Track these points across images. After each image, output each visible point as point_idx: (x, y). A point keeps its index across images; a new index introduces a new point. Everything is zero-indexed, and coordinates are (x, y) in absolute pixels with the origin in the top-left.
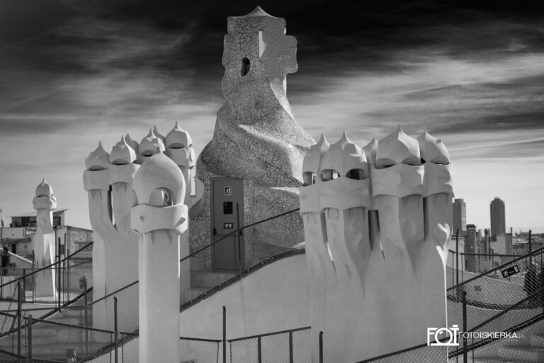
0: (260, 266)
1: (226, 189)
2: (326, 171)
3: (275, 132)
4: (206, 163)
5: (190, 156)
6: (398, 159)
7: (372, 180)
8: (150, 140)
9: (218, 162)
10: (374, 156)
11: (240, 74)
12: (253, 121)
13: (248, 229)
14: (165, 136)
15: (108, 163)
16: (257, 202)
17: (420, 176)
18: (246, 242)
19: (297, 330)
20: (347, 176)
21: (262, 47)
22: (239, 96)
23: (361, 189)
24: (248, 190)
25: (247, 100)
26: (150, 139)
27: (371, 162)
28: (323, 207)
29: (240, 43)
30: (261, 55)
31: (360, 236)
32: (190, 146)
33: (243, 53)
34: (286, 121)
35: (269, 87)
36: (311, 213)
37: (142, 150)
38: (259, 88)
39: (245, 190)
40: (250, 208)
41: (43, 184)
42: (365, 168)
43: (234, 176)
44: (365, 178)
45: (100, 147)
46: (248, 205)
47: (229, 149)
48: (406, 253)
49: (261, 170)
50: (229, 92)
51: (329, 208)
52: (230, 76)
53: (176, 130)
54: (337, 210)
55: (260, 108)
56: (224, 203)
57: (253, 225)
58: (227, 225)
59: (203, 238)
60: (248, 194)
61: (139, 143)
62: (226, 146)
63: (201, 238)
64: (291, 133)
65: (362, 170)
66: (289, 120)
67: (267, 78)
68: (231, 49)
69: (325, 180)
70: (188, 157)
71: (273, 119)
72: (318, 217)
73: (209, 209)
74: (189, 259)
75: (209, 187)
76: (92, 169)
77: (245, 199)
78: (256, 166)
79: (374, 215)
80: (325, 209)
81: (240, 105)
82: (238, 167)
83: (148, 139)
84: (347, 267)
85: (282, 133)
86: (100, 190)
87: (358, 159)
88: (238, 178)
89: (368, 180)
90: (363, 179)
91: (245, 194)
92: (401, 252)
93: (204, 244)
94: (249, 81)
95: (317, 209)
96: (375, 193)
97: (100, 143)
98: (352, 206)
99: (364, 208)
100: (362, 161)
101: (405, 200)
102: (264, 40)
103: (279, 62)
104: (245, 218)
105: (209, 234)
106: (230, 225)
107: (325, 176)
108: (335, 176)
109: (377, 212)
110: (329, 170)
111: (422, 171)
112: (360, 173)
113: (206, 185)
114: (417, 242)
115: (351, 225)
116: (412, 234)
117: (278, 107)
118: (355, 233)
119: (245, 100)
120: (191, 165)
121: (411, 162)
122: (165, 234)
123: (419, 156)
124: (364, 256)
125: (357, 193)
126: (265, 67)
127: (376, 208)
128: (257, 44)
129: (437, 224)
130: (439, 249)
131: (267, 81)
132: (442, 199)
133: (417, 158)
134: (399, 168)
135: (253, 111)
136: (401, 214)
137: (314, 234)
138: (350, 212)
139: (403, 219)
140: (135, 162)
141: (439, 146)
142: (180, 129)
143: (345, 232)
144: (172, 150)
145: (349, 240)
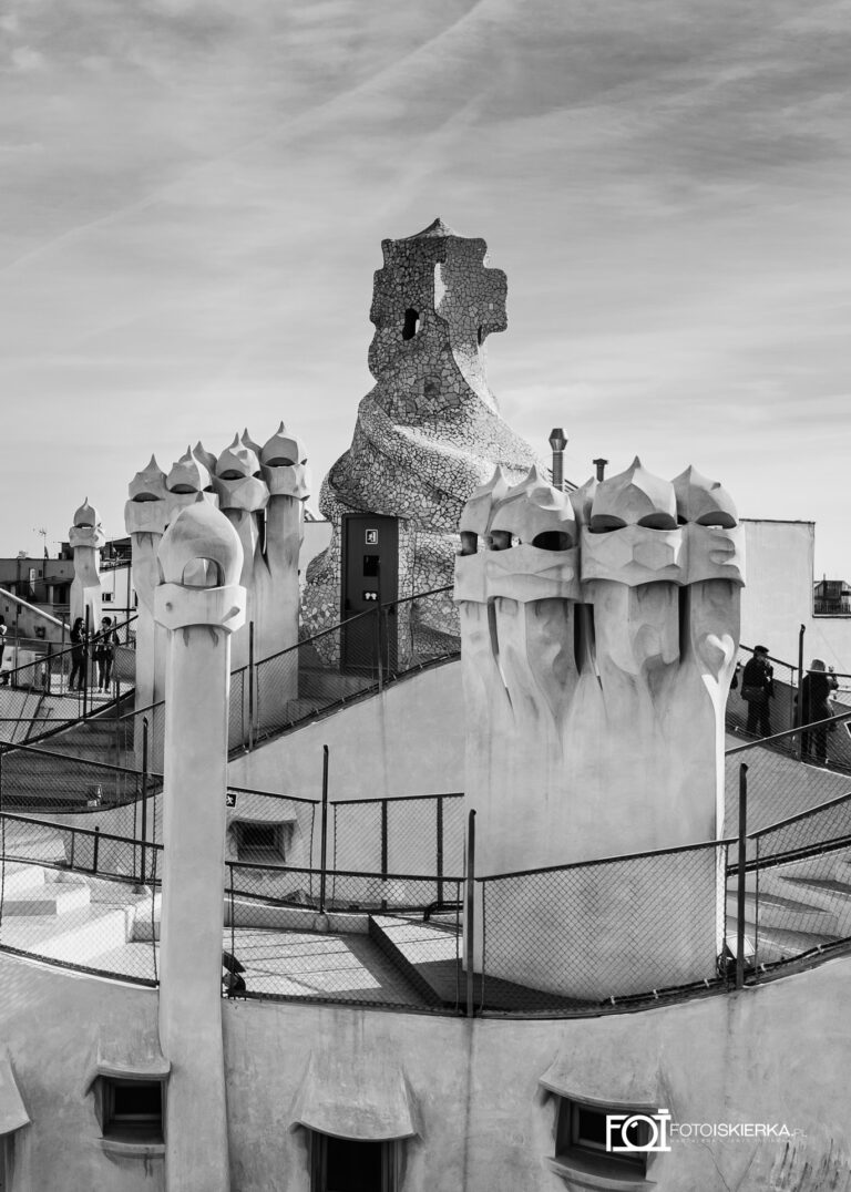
0: (416, 670)
1: (369, 533)
2: (498, 533)
3: (460, 437)
4: (336, 487)
5: (303, 480)
6: (631, 518)
7: (583, 550)
8: (235, 454)
9: (356, 487)
10: (588, 509)
11: (400, 338)
12: (420, 418)
13: (404, 604)
14: (262, 446)
15: (163, 490)
16: (420, 559)
17: (673, 549)
18: (401, 626)
19: (450, 796)
20: (534, 543)
21: (440, 290)
22: (396, 376)
23: (559, 568)
24: (406, 537)
25: (411, 381)
26: (234, 452)
27: (583, 519)
28: (491, 594)
29: (402, 284)
30: (437, 306)
31: (556, 649)
32: (304, 462)
33: (408, 300)
34: (481, 417)
35: (451, 359)
36: (473, 602)
37: (222, 468)
38: (433, 362)
39: (401, 537)
40: (409, 568)
41: (86, 508)
42: (571, 532)
43: (381, 512)
44: (570, 547)
45: (153, 463)
46: (406, 564)
47: (376, 465)
48: (642, 683)
49: (430, 503)
50: (381, 367)
51: (501, 598)
52: (384, 340)
53: (280, 435)
54: (516, 602)
55: (434, 396)
56: (365, 557)
57: (414, 598)
58: (368, 595)
59: (328, 614)
60: (406, 543)
61: (218, 458)
62: (371, 460)
63: (323, 614)
64: (489, 440)
65: (564, 534)
66: (487, 415)
67: (448, 344)
68: (386, 295)
69: (496, 548)
70: (298, 482)
71: (457, 414)
72: (484, 611)
73: (339, 567)
74: (297, 650)
75: (339, 529)
76: (138, 499)
77: (401, 553)
78: (421, 496)
79: (586, 613)
80: (496, 598)
81: (398, 390)
82: (391, 496)
83: (231, 450)
84: (532, 699)
85: (473, 438)
86: (151, 533)
87: (555, 514)
88: (389, 517)
89: (573, 550)
90: (565, 549)
91: (400, 544)
92: (632, 682)
93: (328, 624)
94: (416, 349)
95: (483, 598)
96: (586, 575)
97: (153, 457)
98: (542, 597)
99: (564, 601)
100: (564, 518)
101: (642, 590)
102: (445, 279)
103: (472, 314)
104: (400, 583)
105: (338, 608)
106: (374, 596)
107: (498, 541)
108: (514, 543)
109: (591, 607)
110: (504, 532)
111: (676, 538)
112: (562, 539)
113: (335, 525)
114: (666, 666)
115: (540, 629)
116: (653, 651)
117: (468, 393)
118: (547, 642)
119: (408, 382)
120: (303, 495)
121: (657, 522)
122: (207, 633)
123: (672, 512)
124: (563, 684)
125: (552, 575)
126: (446, 324)
127: (588, 600)
128: (431, 286)
129: (706, 635)
130: (708, 679)
131: (448, 348)
132: (718, 589)
133: (668, 516)
134: (633, 532)
135: (420, 400)
136: (633, 616)
137: (476, 638)
138: (538, 605)
139: (637, 626)
140: (208, 489)
141: (715, 494)
142: (288, 434)
143: (528, 641)
144: (272, 469)
145: (535, 653)
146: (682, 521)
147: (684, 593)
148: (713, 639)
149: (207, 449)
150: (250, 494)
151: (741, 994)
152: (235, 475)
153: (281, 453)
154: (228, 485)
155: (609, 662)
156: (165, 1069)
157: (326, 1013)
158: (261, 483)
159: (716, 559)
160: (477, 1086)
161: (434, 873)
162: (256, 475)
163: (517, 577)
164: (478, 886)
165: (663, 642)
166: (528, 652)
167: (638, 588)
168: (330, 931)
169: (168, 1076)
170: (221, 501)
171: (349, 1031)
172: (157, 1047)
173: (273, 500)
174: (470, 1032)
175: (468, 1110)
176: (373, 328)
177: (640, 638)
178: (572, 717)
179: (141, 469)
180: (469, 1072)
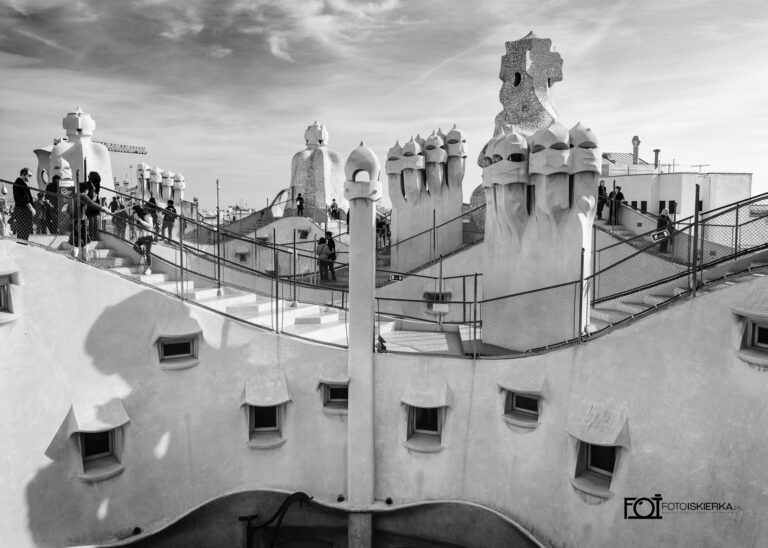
5: (463, 149)
6: (547, 145)
7: (530, 161)
8: (433, 138)
10: (533, 143)
11: (514, 85)
12: (519, 121)
14: (445, 135)
15: (400, 155)
17: (564, 158)
20: (508, 159)
22: (509, 102)
23: (519, 169)
25: (516, 105)
27: (530, 147)
28: (495, 182)
29: (514, 62)
30: (528, 70)
31: (518, 205)
33: (516, 69)
35: (534, 94)
37: (427, 145)
38: (526, 95)
42: (525, 154)
44: (524, 160)
45: (397, 144)
48: (552, 217)
50: (504, 99)
51: (497, 184)
52: (506, 88)
53: (454, 130)
54: (502, 185)
55: (526, 111)
61: (425, 141)
65: (522, 155)
67: (533, 87)
68: (507, 67)
69: (495, 163)
70: (460, 150)
71: (536, 118)
72: (493, 191)
79: (531, 189)
81: (510, 109)
83: (431, 137)
86: (397, 174)
87: (518, 146)
89: (525, 162)
90: (522, 161)
92: (548, 217)
94: (520, 90)
95: (490, 185)
96: (530, 172)
97: (398, 141)
98: (511, 182)
99: (522, 184)
100: (523, 148)
101: (552, 176)
102: (531, 57)
103: (544, 73)
109: (533, 187)
111: (566, 154)
112: (521, 157)
114: (563, 210)
115: (511, 196)
116: (556, 203)
117: (542, 109)
118: (514, 202)
119: (514, 105)
120: (463, 155)
121: (559, 147)
122: (364, 202)
123: (566, 141)
124: (522, 221)
125: (515, 172)
126: (532, 78)
127: (532, 183)
128: (525, 61)
129: (581, 196)
130: (581, 216)
131: (533, 89)
132: (589, 176)
133: (564, 144)
134: (548, 151)
135: (520, 113)
136: (547, 188)
137: (490, 203)
138: (510, 186)
139: (549, 192)
140: (420, 154)
141: (588, 134)
142: (457, 130)
143: (506, 202)
144: (450, 145)
145: (508, 208)
146: (572, 146)
147: (572, 178)
148: (585, 198)
149: (422, 137)
150: (439, 156)
151: (580, 346)
152: (431, 148)
153: (453, 138)
154: (429, 152)
155: (540, 210)
156: (347, 380)
157: (417, 359)
158: (444, 151)
159: (585, 162)
160: (476, 387)
161: (462, 300)
162: (442, 147)
163: (500, 174)
164: (478, 305)
165: (562, 199)
166: (506, 206)
167: (550, 176)
168: (442, 331)
169: (349, 382)
170: (426, 159)
171: (426, 366)
172: (346, 372)
173: (450, 158)
174: (474, 365)
175: (471, 396)
176: (501, 82)
177: (550, 198)
178: (526, 234)
179: (392, 146)
180: (473, 381)
